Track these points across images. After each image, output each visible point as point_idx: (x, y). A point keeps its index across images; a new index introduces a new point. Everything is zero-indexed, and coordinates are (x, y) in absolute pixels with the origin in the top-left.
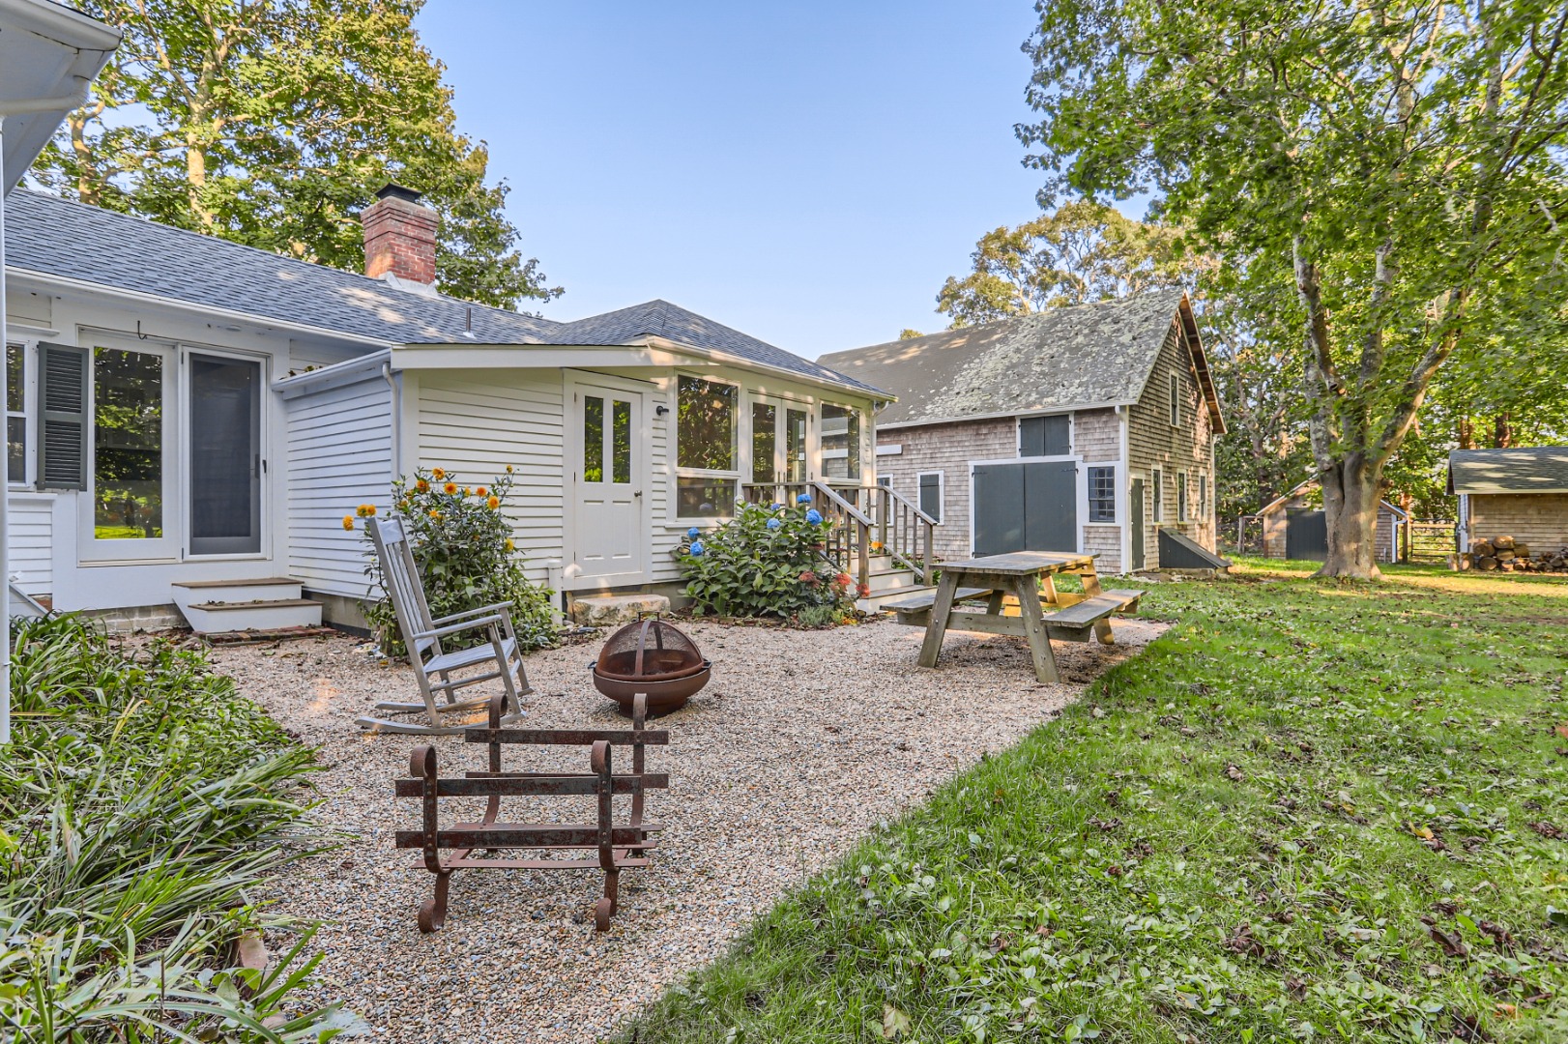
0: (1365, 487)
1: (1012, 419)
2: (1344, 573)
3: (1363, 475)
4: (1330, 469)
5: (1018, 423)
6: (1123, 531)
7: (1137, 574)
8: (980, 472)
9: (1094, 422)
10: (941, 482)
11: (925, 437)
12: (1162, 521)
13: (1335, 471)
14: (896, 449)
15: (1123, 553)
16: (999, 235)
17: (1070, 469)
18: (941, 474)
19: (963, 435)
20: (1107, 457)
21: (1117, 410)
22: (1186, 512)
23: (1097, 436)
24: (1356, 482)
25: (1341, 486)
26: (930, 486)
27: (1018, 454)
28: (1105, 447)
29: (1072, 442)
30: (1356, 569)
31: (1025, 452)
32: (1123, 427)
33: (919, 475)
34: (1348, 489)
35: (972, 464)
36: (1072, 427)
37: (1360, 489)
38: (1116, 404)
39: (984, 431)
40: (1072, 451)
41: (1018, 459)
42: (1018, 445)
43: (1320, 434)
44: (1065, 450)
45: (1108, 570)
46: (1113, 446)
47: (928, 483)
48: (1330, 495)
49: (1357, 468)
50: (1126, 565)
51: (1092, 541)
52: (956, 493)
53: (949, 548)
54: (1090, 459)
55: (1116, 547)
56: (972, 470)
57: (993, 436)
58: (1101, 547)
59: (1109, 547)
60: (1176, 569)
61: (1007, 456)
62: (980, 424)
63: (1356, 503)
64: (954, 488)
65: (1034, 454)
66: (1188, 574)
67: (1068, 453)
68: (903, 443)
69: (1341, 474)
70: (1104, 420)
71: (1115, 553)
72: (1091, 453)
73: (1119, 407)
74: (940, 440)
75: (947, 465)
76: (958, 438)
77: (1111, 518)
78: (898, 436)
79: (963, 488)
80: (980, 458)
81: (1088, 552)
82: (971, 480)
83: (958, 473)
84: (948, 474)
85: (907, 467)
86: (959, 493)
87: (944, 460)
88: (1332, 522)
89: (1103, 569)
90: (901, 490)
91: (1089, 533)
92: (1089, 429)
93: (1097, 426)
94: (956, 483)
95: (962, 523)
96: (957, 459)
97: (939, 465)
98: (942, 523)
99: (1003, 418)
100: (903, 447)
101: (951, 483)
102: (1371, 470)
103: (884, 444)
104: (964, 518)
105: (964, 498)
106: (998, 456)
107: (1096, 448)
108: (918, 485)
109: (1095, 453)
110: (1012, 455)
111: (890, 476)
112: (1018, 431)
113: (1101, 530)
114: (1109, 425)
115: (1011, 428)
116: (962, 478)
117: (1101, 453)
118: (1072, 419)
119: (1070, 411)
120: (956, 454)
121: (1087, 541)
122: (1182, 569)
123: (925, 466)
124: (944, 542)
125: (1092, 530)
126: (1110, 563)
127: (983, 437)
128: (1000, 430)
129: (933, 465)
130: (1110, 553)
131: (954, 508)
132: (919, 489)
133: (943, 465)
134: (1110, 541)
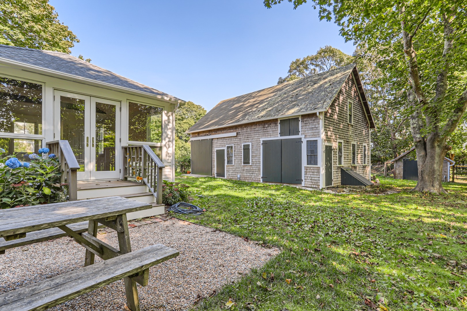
0: (438, 150)
1: (275, 121)
2: (426, 190)
3: (436, 144)
4: (420, 141)
5: (279, 122)
6: (321, 169)
7: (328, 189)
8: (265, 143)
9: (310, 120)
10: (250, 147)
11: (245, 130)
12: (343, 165)
13: (422, 142)
14: (234, 134)
15: (321, 179)
17: (300, 141)
18: (250, 144)
19: (258, 128)
20: (315, 136)
21: (318, 114)
22: (356, 161)
23: (310, 126)
24: (433, 147)
25: (425, 149)
26: (246, 149)
27: (279, 135)
28: (313, 131)
29: (300, 130)
30: (432, 188)
31: (282, 134)
32: (321, 123)
33: (243, 144)
34: (428, 150)
35: (261, 140)
36: (300, 123)
37: (434, 151)
38: (317, 111)
39: (266, 126)
40: (300, 133)
41: (279, 138)
42: (279, 132)
43: (415, 125)
44: (297, 133)
45: (315, 186)
46: (317, 131)
47: (246, 147)
48: (419, 153)
49: (433, 140)
50: (322, 184)
51: (308, 173)
52: (256, 152)
53: (253, 175)
54: (307, 137)
55: (318, 176)
56: (261, 142)
57: (270, 128)
58: (312, 176)
59: (315, 176)
60: (348, 186)
61: (275, 136)
62: (265, 123)
63: (433, 158)
64: (255, 150)
65: (285, 135)
66: (353, 188)
67: (298, 134)
68: (237, 132)
69: (425, 144)
70: (314, 119)
71: (317, 179)
72: (308, 134)
73: (319, 113)
74: (251, 130)
75: (253, 140)
76: (257, 129)
77: (316, 163)
78: (236, 129)
79: (258, 150)
80: (265, 137)
81: (306, 178)
82: (261, 146)
83: (256, 144)
84: (253, 144)
85: (238, 141)
86: (257, 152)
87: (252, 138)
88: (421, 166)
89: (313, 186)
90: (236, 151)
91: (307, 170)
92: (307, 123)
93: (310, 122)
94: (256, 148)
95: (258, 165)
96: (256, 138)
97: (250, 140)
98: (251, 164)
99: (273, 120)
100: (237, 133)
101: (254, 148)
102: (441, 141)
103: (231, 132)
104: (259, 162)
105: (259, 154)
106: (272, 136)
107: (310, 132)
108: (242, 149)
109: (310, 134)
110: (277, 136)
111: (233, 145)
112: (279, 125)
113: (312, 168)
114: (315, 121)
115: (276, 124)
116: (258, 146)
117: (312, 134)
118: (300, 119)
119: (299, 116)
120: (256, 136)
121: (306, 173)
122: (351, 186)
123: (245, 141)
124: (252, 172)
125: (308, 168)
126: (315, 183)
127: (266, 128)
128: (272, 125)
129: (248, 140)
130: (316, 179)
131: (255, 158)
132: (243, 150)
133: (251, 140)
134: (315, 174)
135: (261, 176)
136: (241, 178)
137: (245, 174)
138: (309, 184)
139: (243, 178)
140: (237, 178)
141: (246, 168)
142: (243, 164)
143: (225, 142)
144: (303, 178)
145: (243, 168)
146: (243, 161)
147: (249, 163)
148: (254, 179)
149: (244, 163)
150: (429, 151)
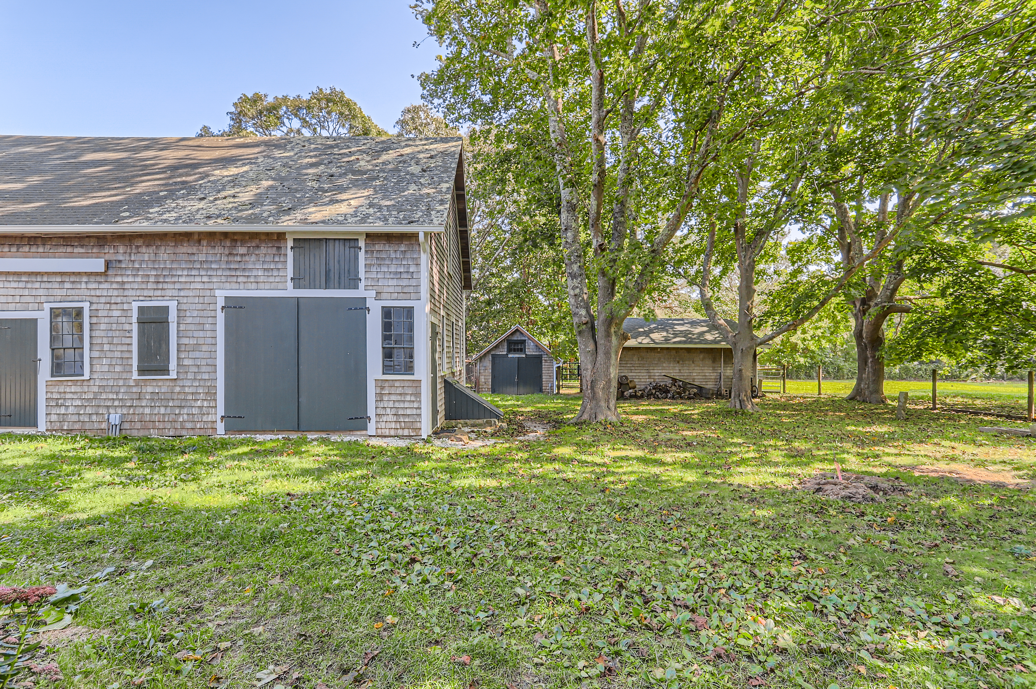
1: (281, 236)
3: (613, 330)
4: (585, 323)
5: (290, 244)
6: (423, 386)
8: (235, 306)
9: (390, 250)
10: (173, 317)
11: (147, 253)
12: (445, 371)
13: (589, 325)
14: (98, 265)
15: (424, 412)
16: (256, 99)
17: (360, 307)
18: (173, 305)
19: (207, 254)
20: (404, 294)
21: (421, 237)
22: (454, 360)
23: (393, 269)
24: (608, 335)
25: (594, 338)
26: (153, 321)
27: (290, 284)
28: (402, 283)
29: (362, 275)
31: (298, 281)
32: (425, 260)
33: (135, 306)
34: (601, 341)
35: (221, 295)
36: (362, 255)
37: (610, 341)
38: (420, 229)
39: (242, 250)
40: (362, 285)
41: (289, 291)
42: (290, 273)
44: (354, 283)
45: (406, 432)
46: (410, 282)
47: (149, 315)
49: (608, 324)
51: (386, 398)
52: (196, 334)
53: (185, 411)
54: (384, 296)
55: (416, 405)
56: (221, 302)
57: (253, 258)
58: (397, 405)
59: (407, 405)
60: (462, 421)
61: (273, 286)
62: (236, 241)
63: (607, 354)
64: (192, 327)
65: (312, 286)
66: (473, 426)
67: (356, 287)
68: (108, 257)
69: (593, 328)
70: (403, 249)
71: (414, 412)
72: (386, 289)
73: (426, 234)
74: (173, 257)
75: (182, 293)
76: (202, 258)
77: (409, 369)
78: (101, 246)
79: (207, 327)
80: (236, 286)
81: (380, 411)
82: (221, 317)
83: (200, 307)
84: (184, 307)
85: (116, 293)
86: (201, 334)
87: (177, 286)
88: (589, 371)
89: (400, 432)
90: (103, 327)
91: (382, 388)
92: (383, 259)
93: (393, 256)
94: (197, 320)
95: (206, 376)
96: (199, 286)
97: (169, 293)
98: (173, 375)
99: (268, 235)
100: (108, 264)
101: (189, 320)
102: (619, 325)
103: (71, 255)
104: (209, 369)
105: (209, 341)
106: (261, 286)
107: (391, 283)
108: (134, 319)
109: (391, 290)
110: (280, 286)
111: (86, 305)
112: (290, 254)
113: (397, 384)
114: (408, 255)
115: (279, 248)
116: (205, 313)
117: (399, 289)
118: (362, 244)
119: (360, 233)
120: (198, 279)
121: (380, 397)
122: (467, 421)
123: (146, 293)
124: (177, 403)
125: (387, 384)
126: (408, 424)
127: (239, 259)
128: (263, 250)
129: (159, 293)
130: (409, 412)
131: (191, 355)
132: (135, 327)
133: (175, 293)
134: (408, 398)
135: (221, 411)
136: (126, 426)
137: (147, 411)
138: (389, 426)
139: (138, 425)
140: (104, 426)
141: (150, 389)
142: (135, 376)
143: (41, 292)
144: (371, 412)
145: (134, 390)
146: (135, 363)
147: (166, 371)
148: (189, 425)
149: (142, 371)
150: (603, 342)
